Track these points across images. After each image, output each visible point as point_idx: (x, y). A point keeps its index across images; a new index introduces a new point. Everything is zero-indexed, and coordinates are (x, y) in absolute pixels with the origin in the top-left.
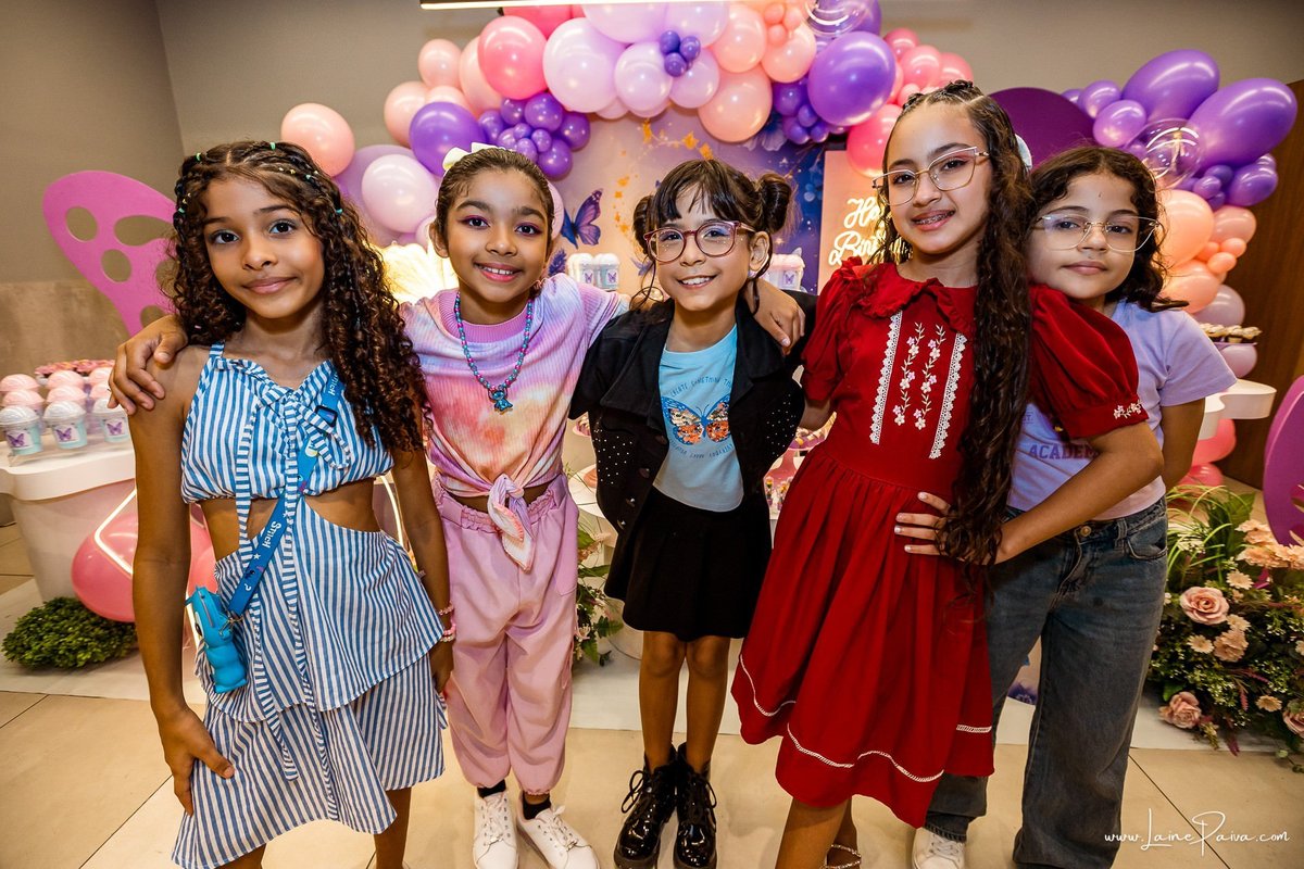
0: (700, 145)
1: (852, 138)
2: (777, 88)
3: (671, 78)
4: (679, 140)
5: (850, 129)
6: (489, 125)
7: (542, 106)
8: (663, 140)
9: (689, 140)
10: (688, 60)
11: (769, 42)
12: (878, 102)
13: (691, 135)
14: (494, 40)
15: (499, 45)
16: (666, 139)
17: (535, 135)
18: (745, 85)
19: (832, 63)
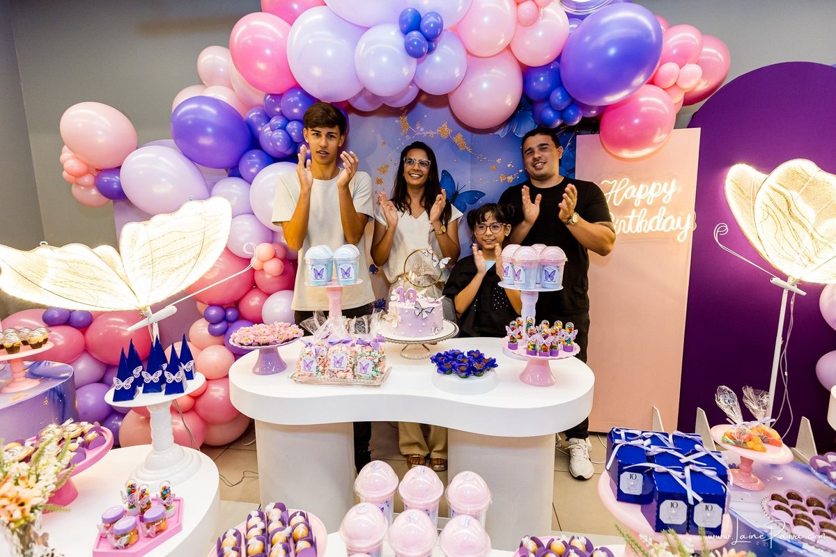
0: (454, 134)
1: (607, 120)
2: (527, 73)
3: (414, 61)
4: (435, 130)
5: (604, 109)
6: (255, 119)
7: (296, 98)
8: (419, 130)
9: (443, 130)
10: (431, 39)
11: (519, 21)
12: (640, 79)
13: (445, 125)
14: (242, 35)
15: (248, 39)
16: (422, 129)
17: (289, 126)
18: (493, 70)
19: (587, 39)
